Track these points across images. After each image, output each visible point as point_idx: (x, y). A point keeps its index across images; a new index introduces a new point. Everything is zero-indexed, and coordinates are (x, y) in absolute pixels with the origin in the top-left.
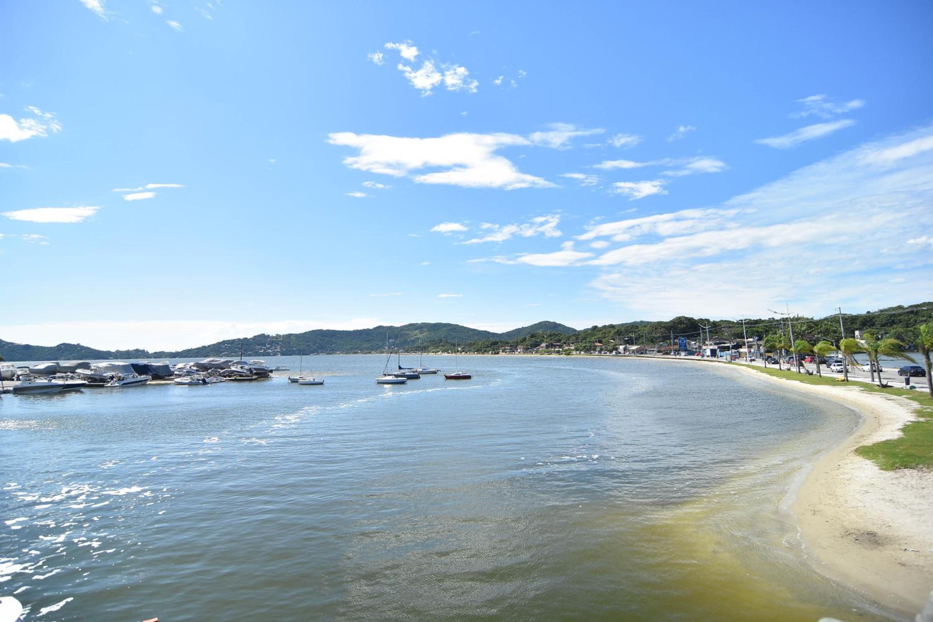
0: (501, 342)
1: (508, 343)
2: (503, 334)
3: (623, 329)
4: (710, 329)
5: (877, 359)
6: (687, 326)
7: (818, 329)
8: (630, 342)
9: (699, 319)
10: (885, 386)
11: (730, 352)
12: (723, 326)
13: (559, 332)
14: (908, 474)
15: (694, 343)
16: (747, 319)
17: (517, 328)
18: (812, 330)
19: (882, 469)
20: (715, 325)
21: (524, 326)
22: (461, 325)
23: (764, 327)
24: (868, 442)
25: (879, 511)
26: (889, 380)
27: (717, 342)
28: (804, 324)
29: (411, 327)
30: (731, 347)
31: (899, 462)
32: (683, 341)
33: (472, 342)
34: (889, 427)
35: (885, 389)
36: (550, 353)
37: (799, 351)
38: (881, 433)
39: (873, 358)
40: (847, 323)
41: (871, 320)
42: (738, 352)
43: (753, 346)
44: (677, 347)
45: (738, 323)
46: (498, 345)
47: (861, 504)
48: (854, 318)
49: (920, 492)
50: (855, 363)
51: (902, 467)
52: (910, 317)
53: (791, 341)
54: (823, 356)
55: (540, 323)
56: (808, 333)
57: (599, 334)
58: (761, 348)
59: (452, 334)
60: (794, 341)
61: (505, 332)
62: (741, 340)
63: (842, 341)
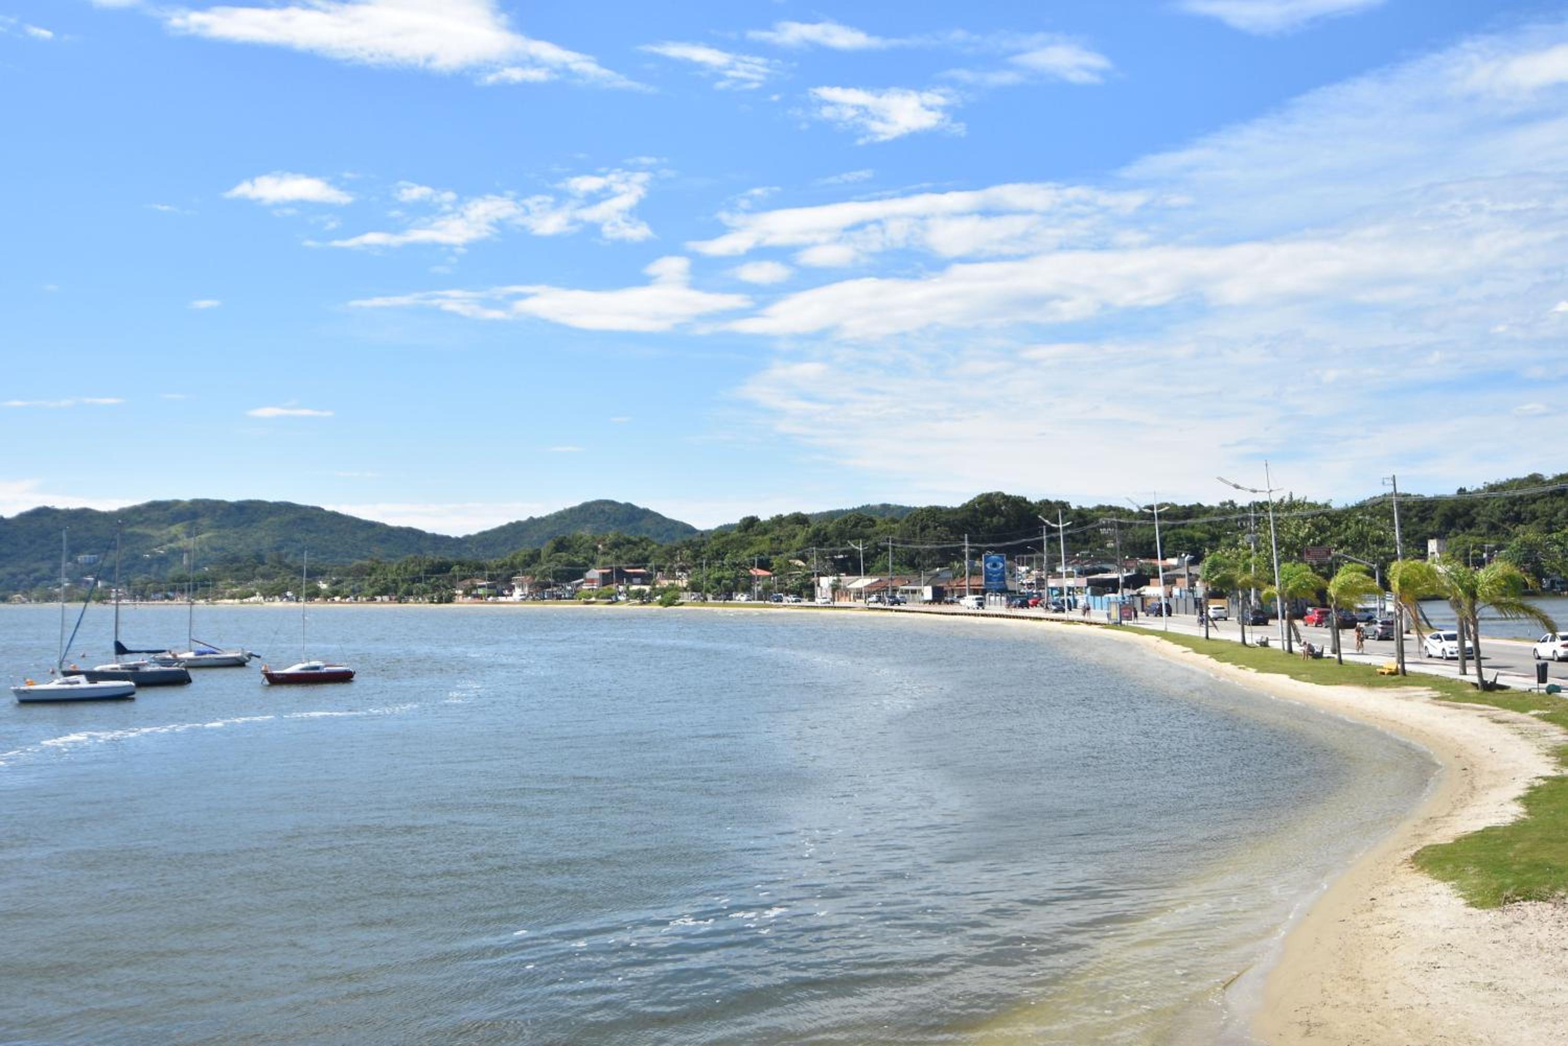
0: (461, 564)
1: (481, 568)
2: (468, 539)
3: (831, 527)
4: (1069, 531)
5: (1474, 617)
6: (1007, 523)
7: (1339, 535)
8: (850, 566)
9: (1041, 503)
10: (1490, 687)
11: (1119, 595)
12: (1102, 521)
13: (644, 535)
14: (1531, 914)
15: (1023, 569)
16: (1167, 504)
17: (514, 521)
18: (1323, 535)
19: (1472, 904)
20: (1083, 518)
21: (536, 516)
22: (329, 508)
23: (1207, 527)
24: (1444, 835)
25: (1460, 1016)
26: (1501, 671)
27: (1088, 566)
28: (1305, 519)
29: (155, 514)
30: (1121, 581)
31: (1513, 884)
32: (995, 565)
33: (366, 562)
34: (1495, 795)
35: (1490, 695)
36: (612, 599)
37: (1291, 594)
38: (1476, 810)
39: (1467, 612)
40: (1411, 519)
41: (1467, 513)
42: (1139, 595)
43: (1178, 580)
44: (980, 581)
45: (1142, 515)
46: (451, 574)
47: (1420, 999)
48: (1427, 505)
49: (1557, 959)
50: (1422, 624)
51: (1518, 898)
52: (1555, 506)
53: (1272, 566)
54: (1350, 607)
55: (586, 507)
56: (1314, 544)
57: (761, 542)
58: (1198, 584)
59: (297, 536)
60: (1278, 565)
61: (473, 532)
62: (1147, 561)
63: (1394, 565)
